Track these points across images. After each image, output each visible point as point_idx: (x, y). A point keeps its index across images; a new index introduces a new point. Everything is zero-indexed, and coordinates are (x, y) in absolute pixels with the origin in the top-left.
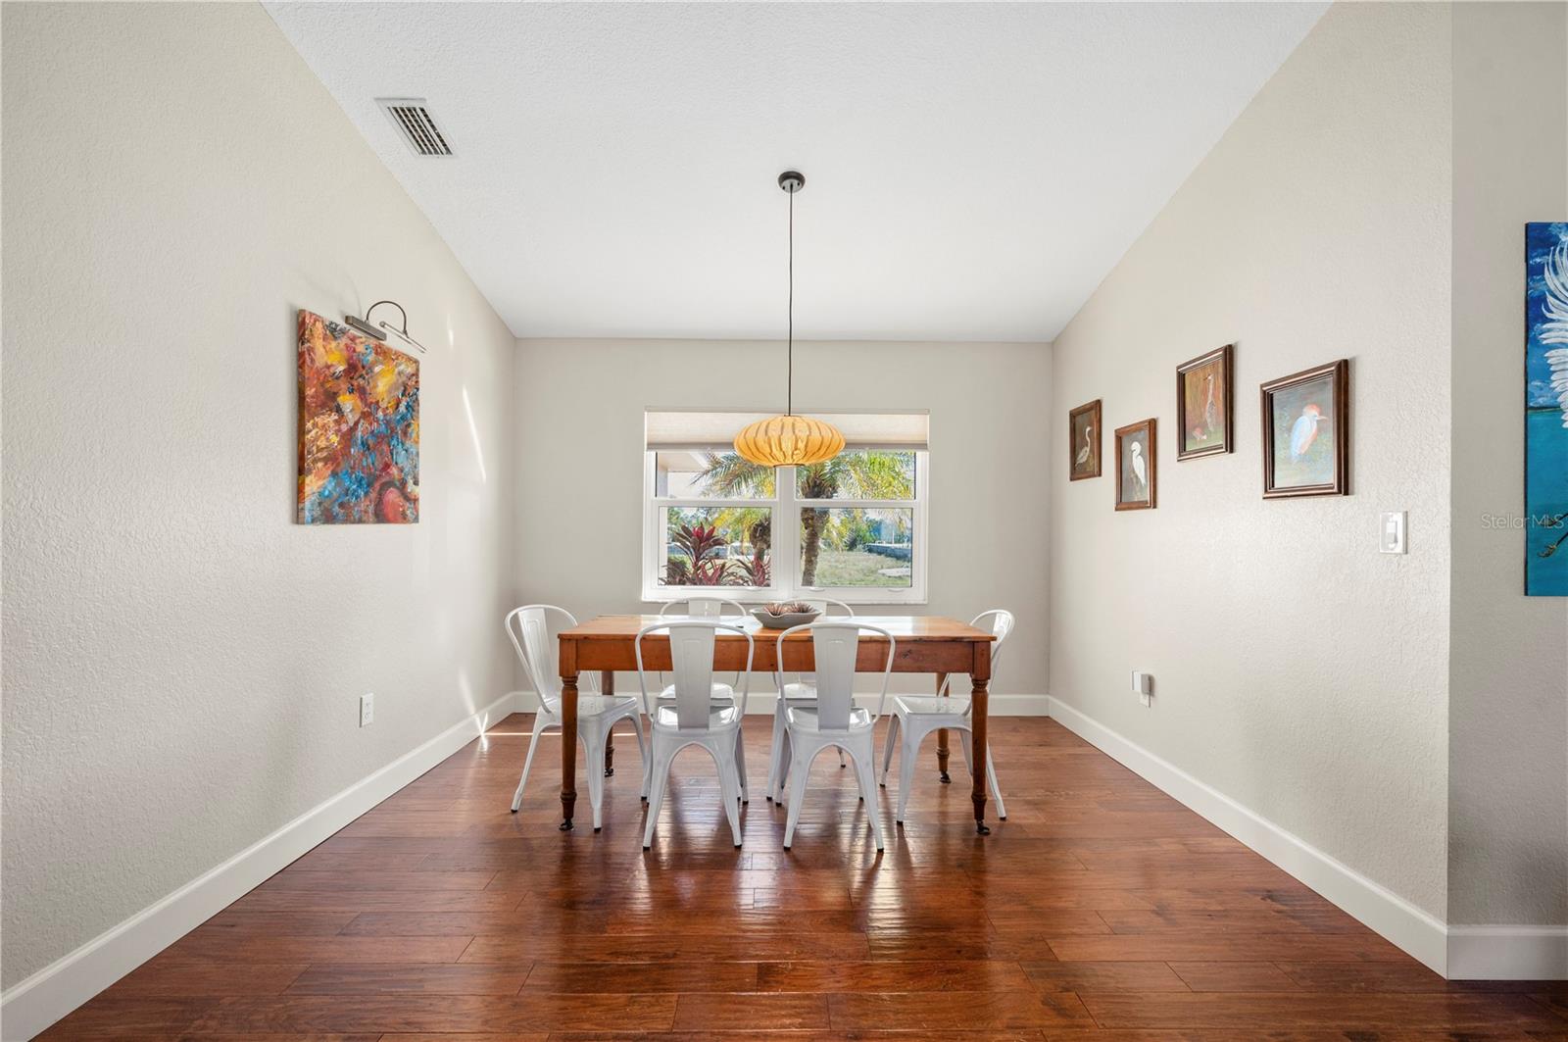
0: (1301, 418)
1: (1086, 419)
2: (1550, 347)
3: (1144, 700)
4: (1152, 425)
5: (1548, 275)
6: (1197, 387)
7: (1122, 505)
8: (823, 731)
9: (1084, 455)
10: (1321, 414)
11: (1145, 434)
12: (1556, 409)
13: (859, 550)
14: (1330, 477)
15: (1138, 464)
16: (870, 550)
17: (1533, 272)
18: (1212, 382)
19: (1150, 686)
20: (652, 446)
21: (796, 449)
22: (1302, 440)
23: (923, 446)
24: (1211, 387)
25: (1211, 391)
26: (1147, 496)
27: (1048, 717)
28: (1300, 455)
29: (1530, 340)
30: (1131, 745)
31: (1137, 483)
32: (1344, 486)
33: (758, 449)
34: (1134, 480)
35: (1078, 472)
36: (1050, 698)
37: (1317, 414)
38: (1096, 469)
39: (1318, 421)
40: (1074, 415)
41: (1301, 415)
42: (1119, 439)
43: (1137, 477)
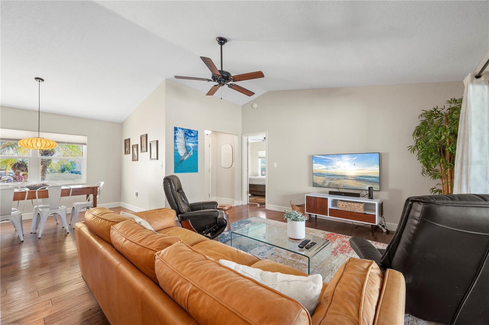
1: (127, 141)
2: (177, 142)
3: (136, 197)
4: (137, 145)
5: (177, 133)
7: (133, 160)
8: (51, 210)
9: (127, 149)
11: (136, 147)
12: (177, 150)
13: (67, 172)
14: (156, 157)
15: (135, 152)
16: (72, 172)
17: (175, 133)
19: (137, 194)
21: (42, 146)
23: (85, 144)
26: (136, 159)
27: (120, 207)
28: (154, 153)
29: (175, 141)
30: (135, 207)
31: (135, 156)
32: (157, 159)
33: (28, 145)
35: (126, 153)
36: (121, 202)
38: (129, 152)
39: (155, 149)
40: (125, 141)
41: (153, 147)
42: (133, 147)
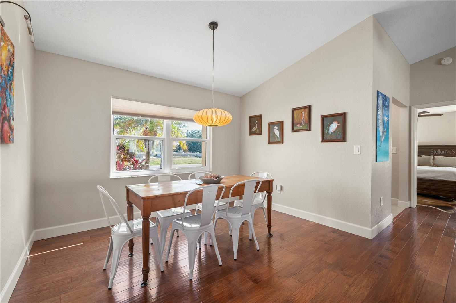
0: (332, 124)
1: (255, 119)
2: (379, 115)
3: (279, 192)
4: (282, 122)
5: (379, 101)
6: (298, 115)
7: (270, 142)
9: (255, 129)
10: (338, 124)
11: (278, 125)
12: (379, 127)
15: (276, 132)
18: (304, 113)
19: (281, 188)
20: (114, 113)
22: (333, 129)
24: (303, 115)
25: (303, 116)
26: (280, 140)
28: (332, 132)
29: (377, 113)
31: (276, 137)
32: (345, 140)
34: (275, 136)
35: (252, 133)
37: (337, 123)
38: (260, 133)
39: (337, 125)
40: (251, 118)
41: (332, 123)
42: (269, 125)
43: (276, 135)
